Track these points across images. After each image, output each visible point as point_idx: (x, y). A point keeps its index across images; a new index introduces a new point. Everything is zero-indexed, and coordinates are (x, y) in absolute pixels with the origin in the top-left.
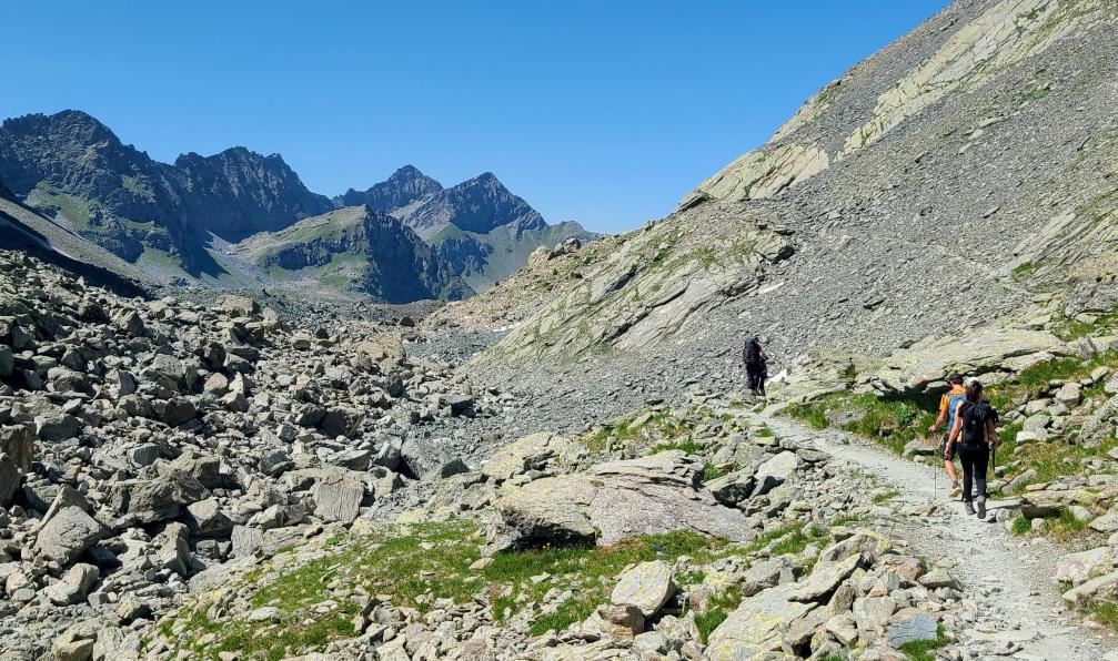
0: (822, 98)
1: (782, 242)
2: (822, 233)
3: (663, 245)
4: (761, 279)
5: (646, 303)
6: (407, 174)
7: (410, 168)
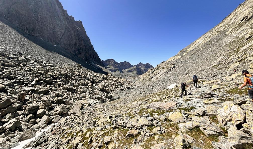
0: (181, 51)
1: (173, 66)
2: (179, 64)
3: (158, 67)
4: (170, 71)
5: (155, 74)
6: (140, 63)
7: (141, 63)
